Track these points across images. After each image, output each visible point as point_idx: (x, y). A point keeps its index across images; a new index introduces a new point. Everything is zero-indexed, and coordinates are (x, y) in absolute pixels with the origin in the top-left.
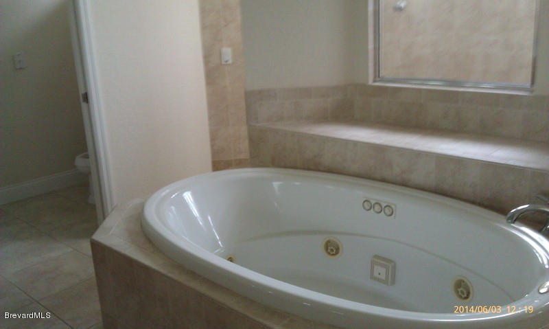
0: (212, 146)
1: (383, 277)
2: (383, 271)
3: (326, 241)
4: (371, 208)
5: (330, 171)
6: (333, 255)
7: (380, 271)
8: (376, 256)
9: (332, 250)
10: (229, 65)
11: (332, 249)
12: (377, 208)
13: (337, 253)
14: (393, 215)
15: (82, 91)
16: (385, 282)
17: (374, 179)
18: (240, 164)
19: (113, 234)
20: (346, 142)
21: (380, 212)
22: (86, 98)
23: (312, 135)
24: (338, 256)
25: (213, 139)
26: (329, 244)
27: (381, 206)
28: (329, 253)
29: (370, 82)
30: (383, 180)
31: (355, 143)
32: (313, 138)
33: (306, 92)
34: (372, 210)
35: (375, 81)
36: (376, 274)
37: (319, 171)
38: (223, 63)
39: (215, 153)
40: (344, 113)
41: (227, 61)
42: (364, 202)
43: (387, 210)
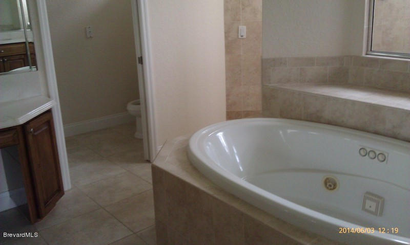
0: (227, 100)
1: (373, 209)
2: (374, 205)
3: (325, 178)
4: (366, 154)
5: (329, 123)
6: (331, 189)
7: (371, 205)
8: (367, 193)
9: (330, 186)
10: (244, 39)
11: (330, 184)
12: (372, 155)
13: (334, 188)
14: (385, 161)
15: (138, 55)
16: (375, 213)
17: (368, 132)
18: (247, 115)
19: (167, 161)
20: (346, 102)
21: (375, 158)
22: (141, 60)
23: (316, 94)
24: (335, 190)
25: (228, 95)
26: (327, 181)
27: (375, 153)
28: (327, 188)
29: (364, 55)
30: (376, 133)
31: (354, 103)
32: (317, 97)
33: (310, 61)
34: (367, 156)
35: (367, 54)
36: (367, 207)
37: (320, 122)
38: (240, 37)
39: (229, 106)
40: (340, 78)
41: (242, 36)
42: (361, 149)
43: (381, 157)
